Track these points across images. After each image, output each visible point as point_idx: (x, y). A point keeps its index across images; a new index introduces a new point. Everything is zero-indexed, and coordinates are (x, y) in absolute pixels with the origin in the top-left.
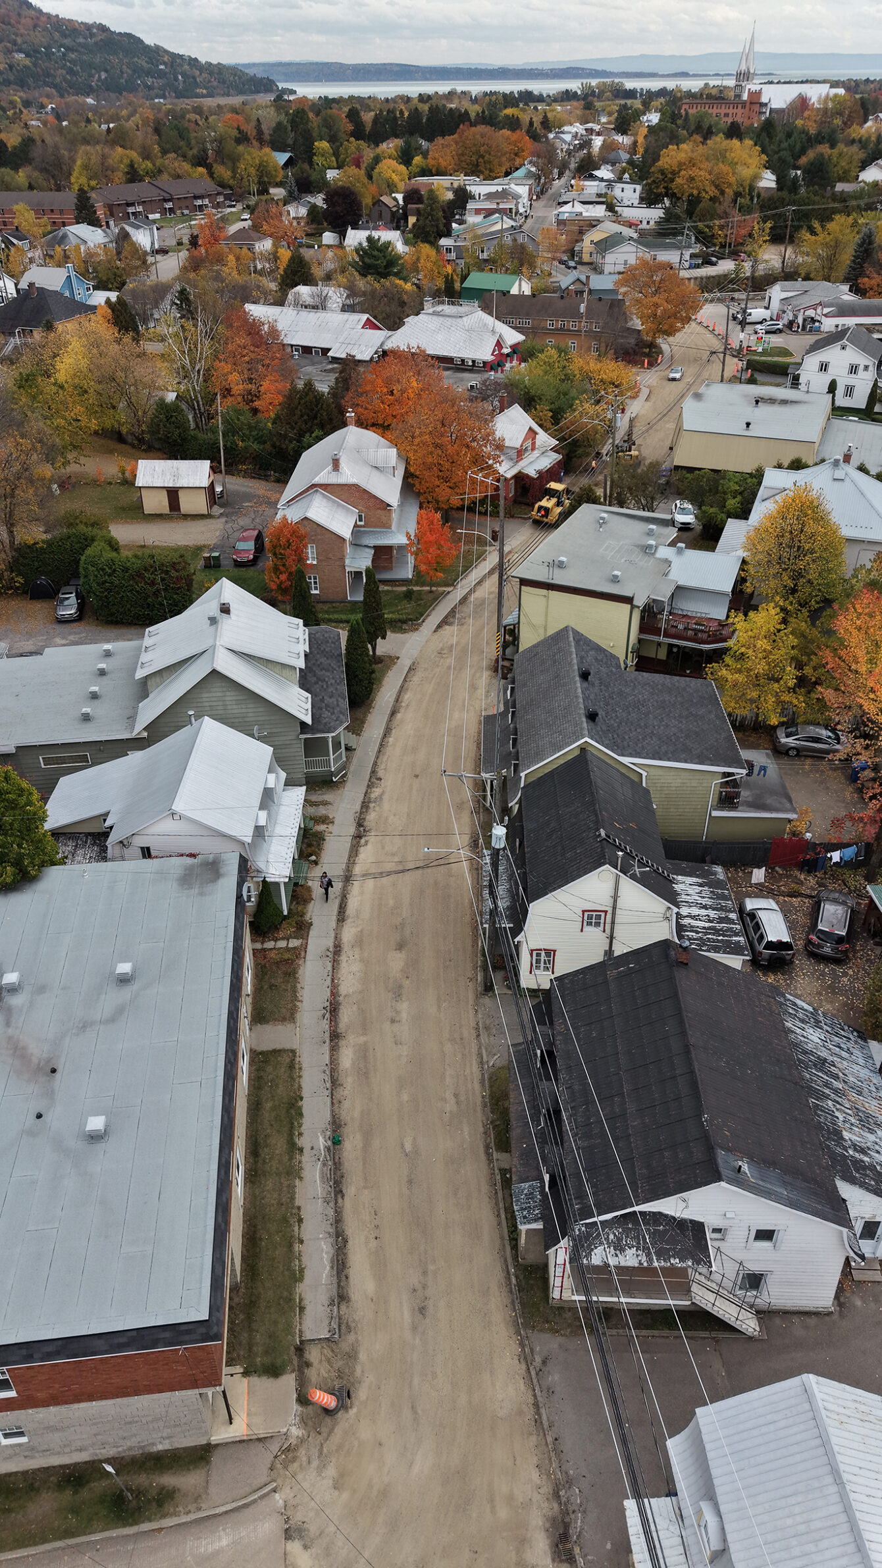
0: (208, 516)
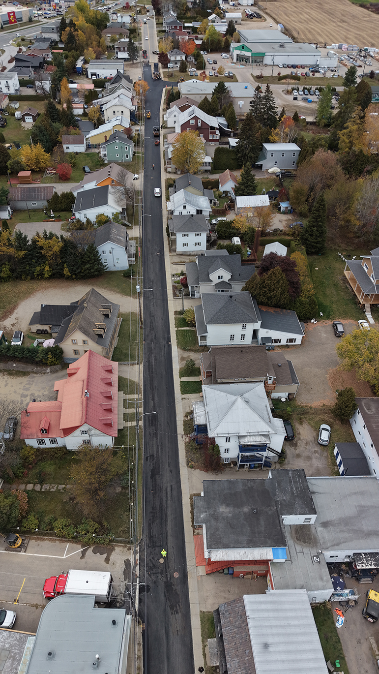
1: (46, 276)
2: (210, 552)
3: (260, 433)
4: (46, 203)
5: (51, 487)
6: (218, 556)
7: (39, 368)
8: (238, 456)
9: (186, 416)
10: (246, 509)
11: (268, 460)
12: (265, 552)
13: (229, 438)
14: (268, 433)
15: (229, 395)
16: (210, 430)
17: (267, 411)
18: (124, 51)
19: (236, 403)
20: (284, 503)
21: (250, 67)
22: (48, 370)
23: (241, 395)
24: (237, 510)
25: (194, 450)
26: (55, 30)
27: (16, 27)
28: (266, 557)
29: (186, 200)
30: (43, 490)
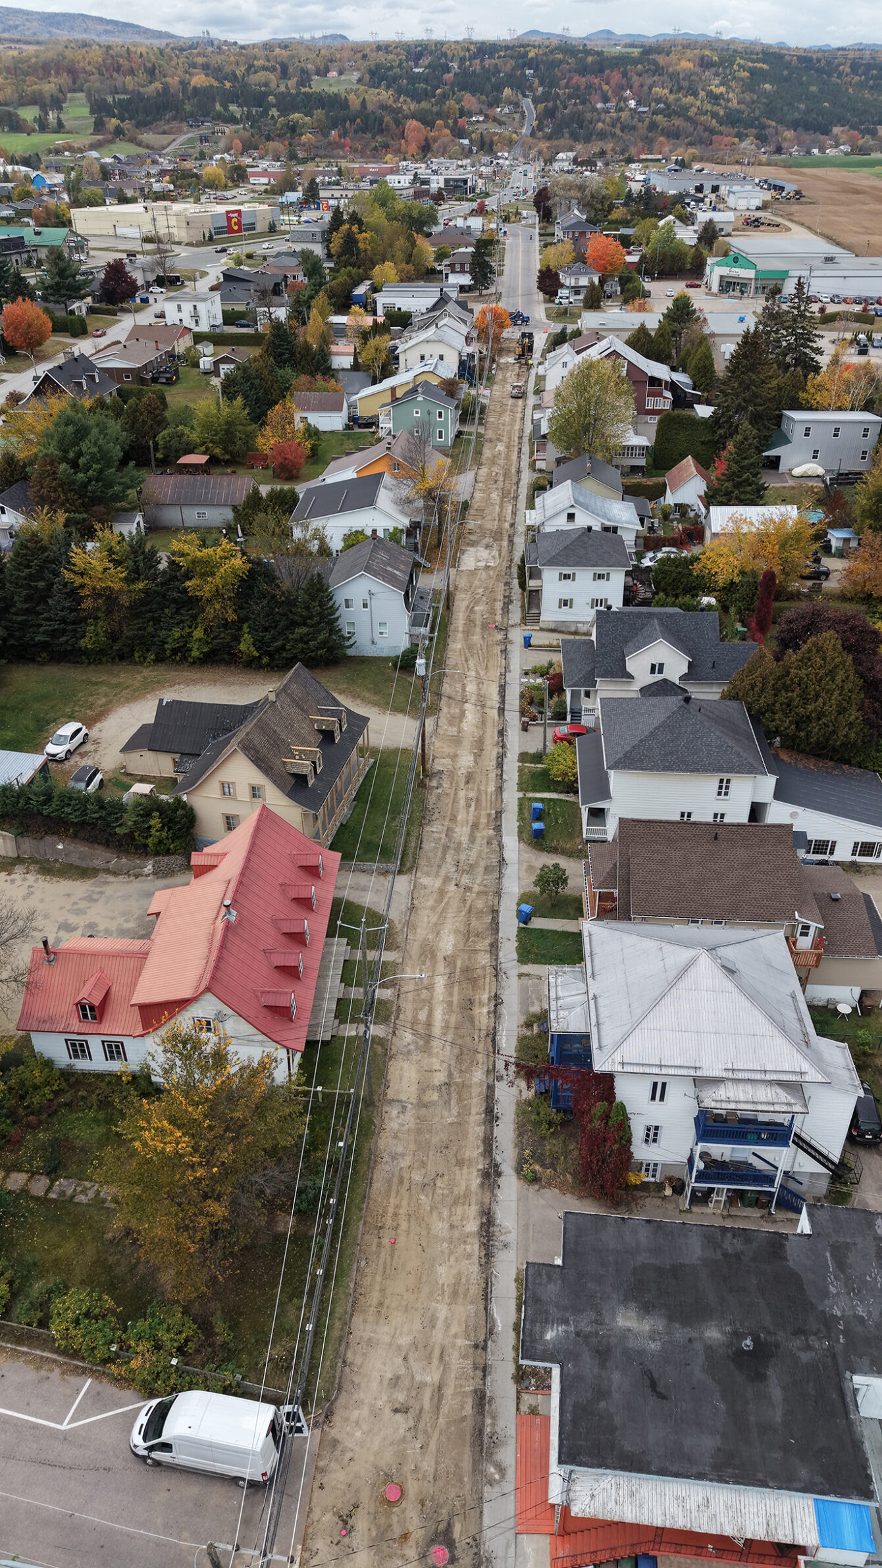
1: (195, 653)
2: (568, 1480)
3: (769, 1077)
4: (229, 514)
5: (79, 1189)
6: (600, 1499)
7: (124, 860)
8: (691, 1160)
9: (528, 1025)
10: (713, 1334)
11: (792, 1185)
12: (787, 1510)
13: (664, 1085)
14: (798, 1078)
15: (668, 948)
16: (600, 1048)
17: (797, 1010)
18: (463, 271)
19: (692, 972)
20: (860, 1329)
21: (751, 301)
22: (149, 868)
23: (712, 949)
24: (681, 1334)
25: (544, 1126)
26: (319, 237)
27: (239, 239)
28: (789, 1532)
29: (576, 501)
30: (53, 1196)
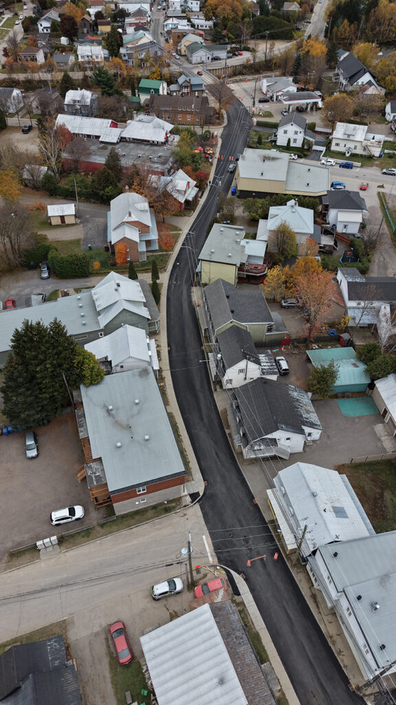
0: (76, 224)
